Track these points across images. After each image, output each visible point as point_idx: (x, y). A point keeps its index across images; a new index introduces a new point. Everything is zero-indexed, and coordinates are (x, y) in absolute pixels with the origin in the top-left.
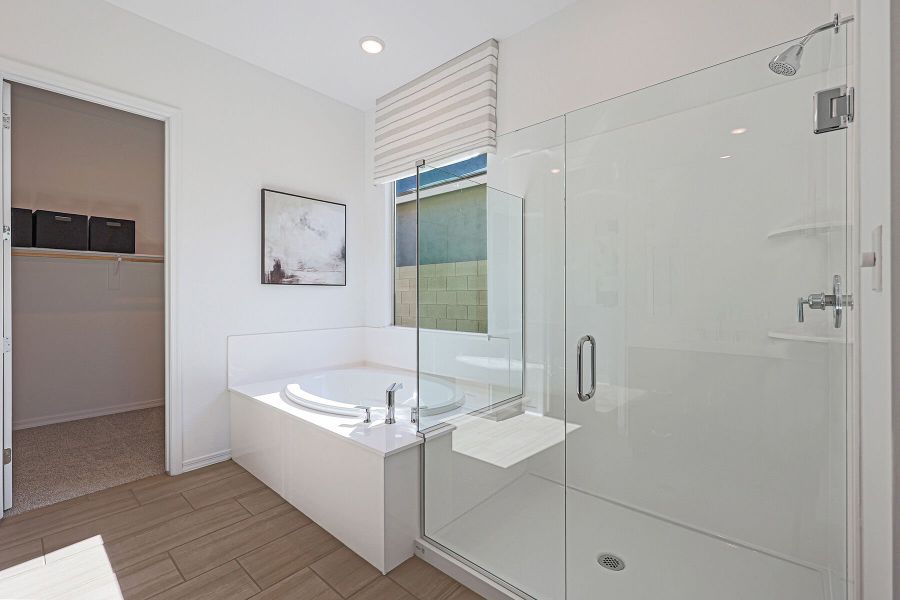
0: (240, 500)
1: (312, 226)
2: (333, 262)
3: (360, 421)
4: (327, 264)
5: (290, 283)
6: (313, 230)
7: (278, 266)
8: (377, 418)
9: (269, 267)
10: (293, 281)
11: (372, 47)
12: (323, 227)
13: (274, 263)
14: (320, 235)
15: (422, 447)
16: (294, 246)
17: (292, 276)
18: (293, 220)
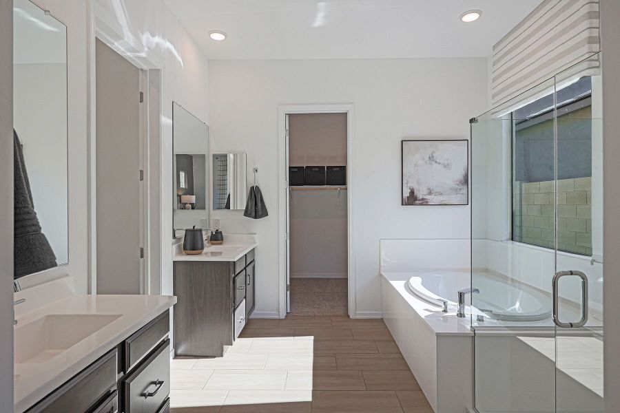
0: (377, 343)
1: (438, 161)
2: (457, 186)
3: (441, 310)
4: (451, 189)
5: (421, 204)
6: (439, 164)
7: (412, 192)
8: (452, 310)
9: (407, 194)
10: (424, 203)
11: (471, 18)
12: (447, 160)
13: (409, 191)
14: (445, 166)
15: (474, 337)
16: (425, 178)
17: (423, 199)
18: (423, 159)
